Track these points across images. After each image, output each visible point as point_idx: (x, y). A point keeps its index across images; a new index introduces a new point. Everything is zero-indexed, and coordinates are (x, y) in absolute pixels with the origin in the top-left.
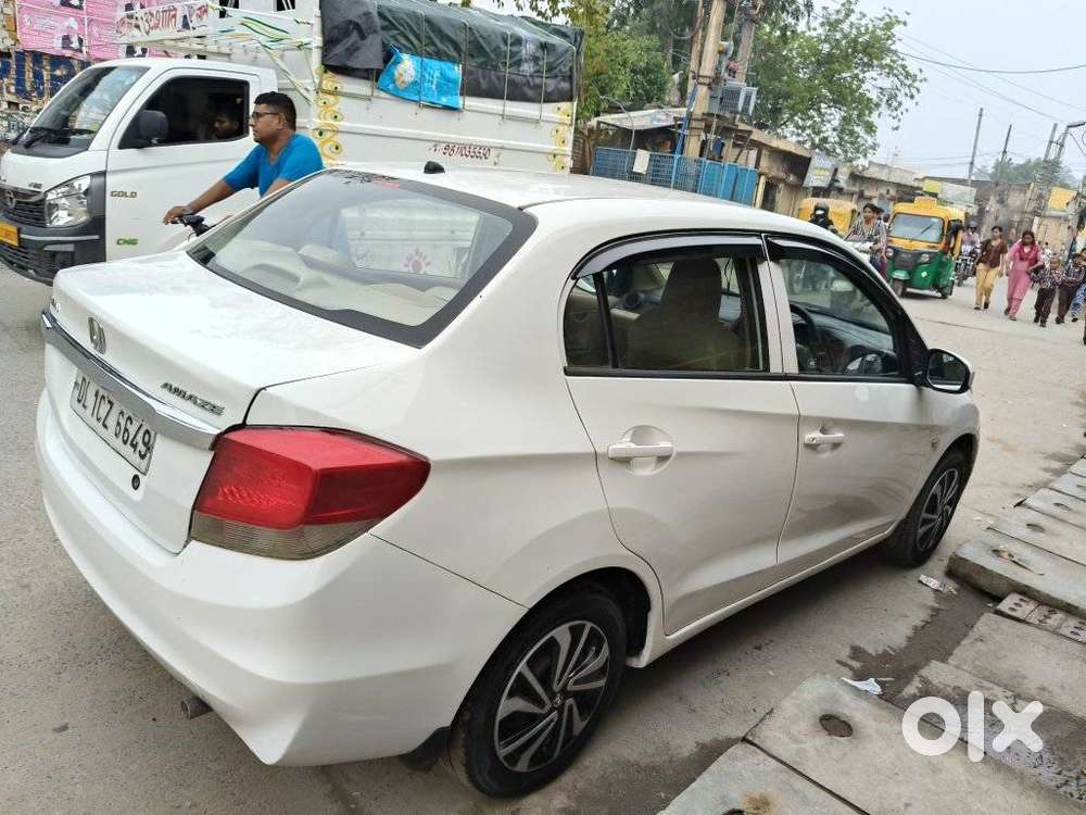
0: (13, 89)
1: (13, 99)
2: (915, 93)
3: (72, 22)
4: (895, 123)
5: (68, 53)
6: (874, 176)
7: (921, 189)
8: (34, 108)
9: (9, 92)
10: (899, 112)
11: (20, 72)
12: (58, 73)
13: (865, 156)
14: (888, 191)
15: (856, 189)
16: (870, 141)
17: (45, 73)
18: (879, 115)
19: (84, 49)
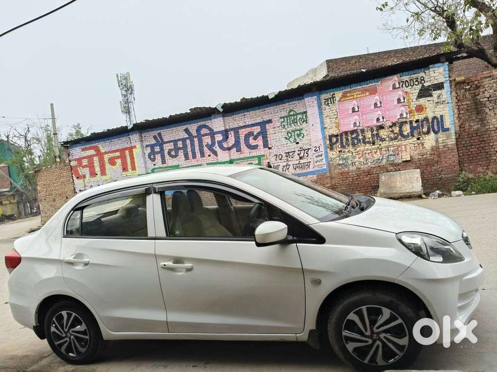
0: (340, 146)
1: (340, 149)
3: (356, 117)
5: (355, 128)
8: (347, 151)
9: (339, 148)
11: (342, 140)
12: (353, 136)
17: (349, 138)
19: (361, 125)
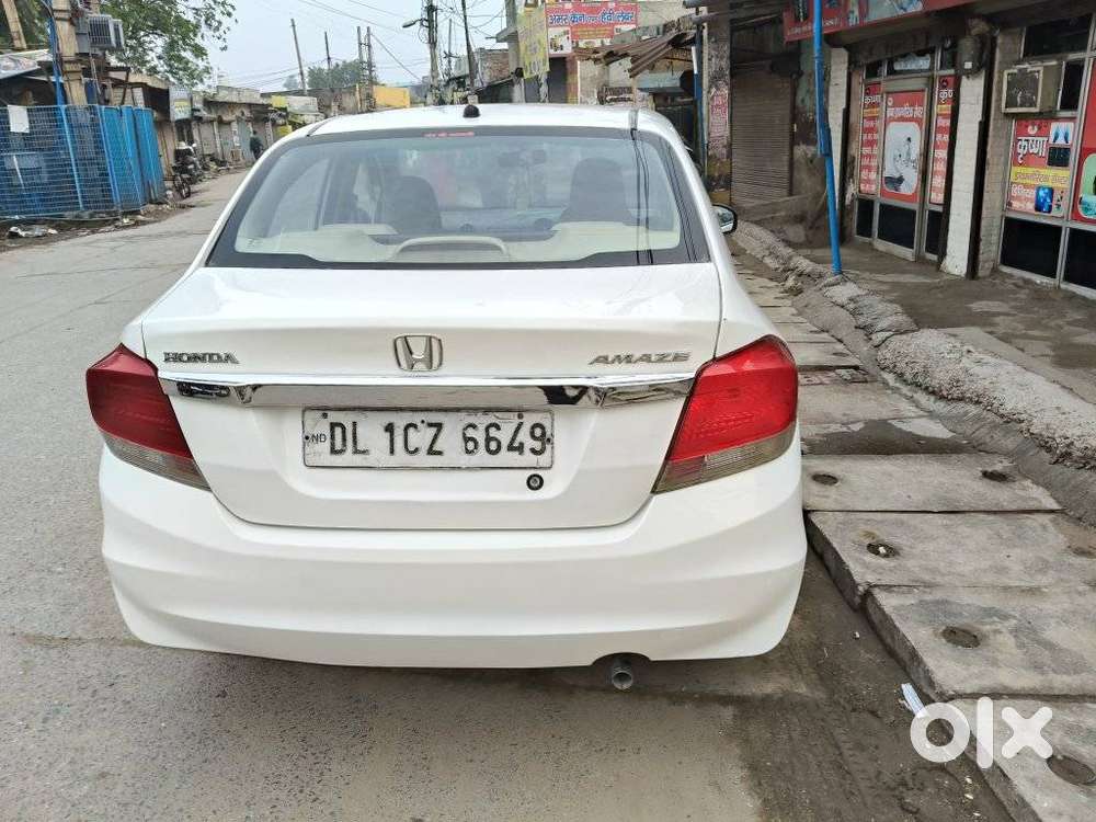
2: (231, 10)
4: (221, 44)
6: (225, 100)
7: (271, 105)
10: (221, 32)
13: (202, 81)
14: (243, 114)
15: (214, 116)
16: (201, 64)
18: (202, 37)
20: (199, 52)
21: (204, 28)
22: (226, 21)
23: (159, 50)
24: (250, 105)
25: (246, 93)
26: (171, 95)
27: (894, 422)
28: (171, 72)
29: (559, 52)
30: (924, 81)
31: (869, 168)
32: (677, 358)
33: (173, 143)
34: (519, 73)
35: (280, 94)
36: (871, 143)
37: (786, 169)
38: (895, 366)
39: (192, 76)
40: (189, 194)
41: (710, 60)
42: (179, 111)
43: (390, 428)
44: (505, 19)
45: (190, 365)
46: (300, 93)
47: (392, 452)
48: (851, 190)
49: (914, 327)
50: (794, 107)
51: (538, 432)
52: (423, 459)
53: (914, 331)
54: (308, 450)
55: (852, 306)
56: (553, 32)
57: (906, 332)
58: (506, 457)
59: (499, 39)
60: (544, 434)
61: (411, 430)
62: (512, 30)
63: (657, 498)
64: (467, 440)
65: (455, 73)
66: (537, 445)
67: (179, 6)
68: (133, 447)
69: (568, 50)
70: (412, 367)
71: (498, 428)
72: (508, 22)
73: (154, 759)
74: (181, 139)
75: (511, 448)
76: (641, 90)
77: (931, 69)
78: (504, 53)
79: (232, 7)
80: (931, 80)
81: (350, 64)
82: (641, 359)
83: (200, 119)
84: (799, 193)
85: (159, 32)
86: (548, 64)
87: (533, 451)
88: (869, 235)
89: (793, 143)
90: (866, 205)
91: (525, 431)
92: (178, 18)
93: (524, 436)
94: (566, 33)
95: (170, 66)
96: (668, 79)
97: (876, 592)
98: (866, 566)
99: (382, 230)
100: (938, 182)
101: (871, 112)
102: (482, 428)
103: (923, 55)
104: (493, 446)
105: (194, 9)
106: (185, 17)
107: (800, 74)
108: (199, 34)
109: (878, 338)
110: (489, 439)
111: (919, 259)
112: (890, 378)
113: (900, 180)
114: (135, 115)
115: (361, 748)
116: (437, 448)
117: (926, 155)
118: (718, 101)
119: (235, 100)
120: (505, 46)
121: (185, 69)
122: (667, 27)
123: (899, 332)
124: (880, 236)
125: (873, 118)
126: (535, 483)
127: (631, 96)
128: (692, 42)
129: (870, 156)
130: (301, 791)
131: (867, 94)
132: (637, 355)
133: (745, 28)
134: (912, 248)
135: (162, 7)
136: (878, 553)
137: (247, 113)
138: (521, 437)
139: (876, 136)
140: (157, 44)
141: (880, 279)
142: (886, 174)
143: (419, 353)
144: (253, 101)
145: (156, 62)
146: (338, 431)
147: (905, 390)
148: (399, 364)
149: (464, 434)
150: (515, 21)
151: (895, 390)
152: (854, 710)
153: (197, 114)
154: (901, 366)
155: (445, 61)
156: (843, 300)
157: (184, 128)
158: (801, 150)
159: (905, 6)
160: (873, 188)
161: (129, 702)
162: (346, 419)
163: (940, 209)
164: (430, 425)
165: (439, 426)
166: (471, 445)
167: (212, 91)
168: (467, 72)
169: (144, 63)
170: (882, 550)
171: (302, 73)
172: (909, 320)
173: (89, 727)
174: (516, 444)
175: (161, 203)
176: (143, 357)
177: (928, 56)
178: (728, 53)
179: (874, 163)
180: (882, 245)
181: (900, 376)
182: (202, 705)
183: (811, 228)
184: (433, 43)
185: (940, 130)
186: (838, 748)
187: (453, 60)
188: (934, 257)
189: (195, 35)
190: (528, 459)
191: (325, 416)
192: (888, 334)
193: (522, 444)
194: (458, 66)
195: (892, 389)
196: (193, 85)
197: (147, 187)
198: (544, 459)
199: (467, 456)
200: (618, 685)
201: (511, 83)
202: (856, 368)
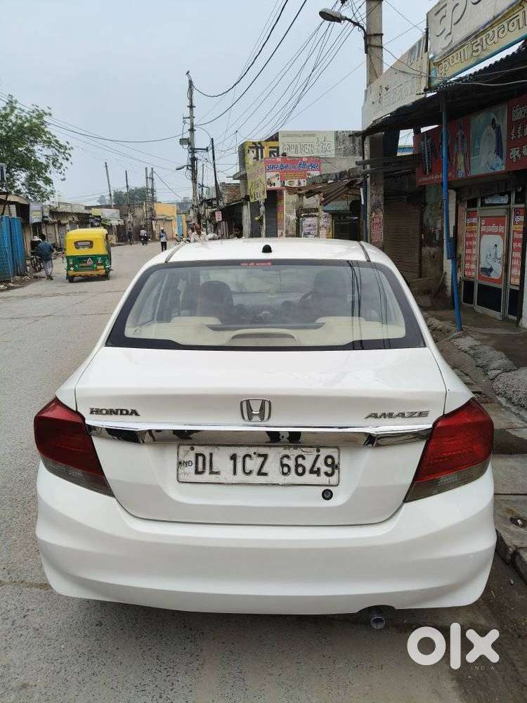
2: (69, 157)
4: (61, 177)
6: (63, 211)
7: (91, 214)
10: (62, 169)
13: (48, 199)
14: (74, 219)
15: (56, 220)
16: (49, 188)
18: (50, 172)
20: (48, 181)
21: (51, 168)
22: (64, 162)
23: (23, 180)
24: (78, 214)
25: (76, 207)
26: (31, 207)
27: (510, 431)
28: (29, 193)
29: (273, 187)
30: (505, 210)
31: (470, 262)
32: (421, 414)
33: (30, 237)
34: (247, 198)
35: (97, 207)
36: (470, 247)
37: (417, 261)
38: (505, 393)
39: (42, 196)
40: (40, 269)
41: (371, 196)
42: (35, 217)
43: (234, 458)
44: (238, 166)
45: (108, 417)
46: (108, 207)
47: (235, 473)
48: (459, 275)
49: (515, 368)
50: (421, 223)
51: (329, 461)
52: (254, 478)
53: (514, 370)
54: (180, 471)
55: (472, 352)
56: (269, 175)
57: (510, 371)
58: (309, 478)
59: (235, 178)
60: (333, 462)
61: (247, 459)
62: (243, 173)
63: (406, 505)
64: (283, 465)
65: (206, 196)
66: (329, 470)
67: (37, 154)
68: (61, 466)
69: (278, 185)
70: (250, 419)
71: (304, 458)
72: (240, 167)
73: (58, 673)
74: (35, 234)
75: (312, 472)
76: (325, 211)
77: (509, 203)
78: (237, 186)
79: (69, 155)
80: (509, 210)
81: (139, 190)
82: (398, 415)
83: (47, 223)
84: (426, 277)
85: (23, 169)
86: (266, 194)
87: (326, 474)
88: (472, 302)
89: (422, 245)
90: (469, 285)
91: (321, 460)
92: (35, 160)
93: (320, 464)
94: (277, 175)
95: (29, 189)
96: (342, 205)
97: (521, 552)
98: (512, 533)
99: (213, 321)
100: (516, 272)
101: (470, 229)
102: (293, 458)
103: (504, 195)
104: (300, 470)
105: (46, 156)
106: (40, 161)
107: (426, 204)
108: (48, 171)
109: (492, 373)
110: (297, 466)
111: (505, 319)
112: (502, 400)
113: (491, 270)
114: (10, 221)
115: (196, 665)
116: (264, 470)
117: (507, 255)
118: (377, 221)
119: (68, 211)
120: (238, 182)
121: (38, 192)
122: (342, 175)
123: (506, 371)
124: (478, 304)
125: (472, 232)
126: (327, 495)
127: (317, 214)
128: (361, 185)
129: (470, 255)
130: (161, 697)
131: (468, 217)
132: (396, 413)
133: (391, 176)
134: (500, 311)
135: (26, 154)
136: (517, 524)
137: (76, 219)
138: (318, 465)
139: (474, 243)
140: (22, 176)
141: (482, 332)
142: (481, 266)
143: (256, 411)
144: (81, 212)
145: (20, 187)
146: (200, 459)
147: (514, 409)
148: (243, 417)
149: (281, 462)
150: (244, 167)
151: (507, 409)
152: (519, 637)
153: (46, 219)
154: (510, 393)
155: (200, 189)
156: (466, 348)
157: (37, 228)
158: (427, 250)
159: (494, 167)
160: (473, 274)
161: (38, 630)
162: (206, 451)
163: (517, 288)
164: (260, 455)
165: (265, 456)
166: (286, 469)
167: (55, 205)
168: (215, 196)
169: (13, 187)
170: (519, 521)
171: (110, 195)
172: (511, 362)
173: (11, 649)
174: (315, 469)
175: (23, 276)
176: (75, 410)
177: (507, 196)
178: (382, 192)
179: (474, 258)
180: (480, 309)
181: (509, 400)
182: (87, 632)
183: (435, 297)
184: (194, 179)
185: (515, 240)
186: (514, 666)
187: (205, 189)
188: (515, 318)
189: (46, 171)
190: (323, 479)
191: (192, 449)
192: (499, 372)
193: (319, 469)
194: (208, 193)
195: (505, 407)
196: (43, 201)
197: (15, 265)
198: (333, 479)
199: (283, 477)
200: (374, 626)
201: (241, 205)
202: (480, 393)
